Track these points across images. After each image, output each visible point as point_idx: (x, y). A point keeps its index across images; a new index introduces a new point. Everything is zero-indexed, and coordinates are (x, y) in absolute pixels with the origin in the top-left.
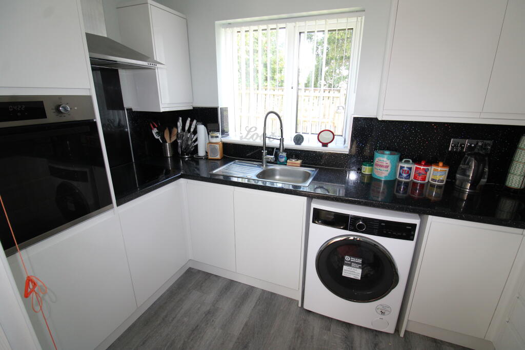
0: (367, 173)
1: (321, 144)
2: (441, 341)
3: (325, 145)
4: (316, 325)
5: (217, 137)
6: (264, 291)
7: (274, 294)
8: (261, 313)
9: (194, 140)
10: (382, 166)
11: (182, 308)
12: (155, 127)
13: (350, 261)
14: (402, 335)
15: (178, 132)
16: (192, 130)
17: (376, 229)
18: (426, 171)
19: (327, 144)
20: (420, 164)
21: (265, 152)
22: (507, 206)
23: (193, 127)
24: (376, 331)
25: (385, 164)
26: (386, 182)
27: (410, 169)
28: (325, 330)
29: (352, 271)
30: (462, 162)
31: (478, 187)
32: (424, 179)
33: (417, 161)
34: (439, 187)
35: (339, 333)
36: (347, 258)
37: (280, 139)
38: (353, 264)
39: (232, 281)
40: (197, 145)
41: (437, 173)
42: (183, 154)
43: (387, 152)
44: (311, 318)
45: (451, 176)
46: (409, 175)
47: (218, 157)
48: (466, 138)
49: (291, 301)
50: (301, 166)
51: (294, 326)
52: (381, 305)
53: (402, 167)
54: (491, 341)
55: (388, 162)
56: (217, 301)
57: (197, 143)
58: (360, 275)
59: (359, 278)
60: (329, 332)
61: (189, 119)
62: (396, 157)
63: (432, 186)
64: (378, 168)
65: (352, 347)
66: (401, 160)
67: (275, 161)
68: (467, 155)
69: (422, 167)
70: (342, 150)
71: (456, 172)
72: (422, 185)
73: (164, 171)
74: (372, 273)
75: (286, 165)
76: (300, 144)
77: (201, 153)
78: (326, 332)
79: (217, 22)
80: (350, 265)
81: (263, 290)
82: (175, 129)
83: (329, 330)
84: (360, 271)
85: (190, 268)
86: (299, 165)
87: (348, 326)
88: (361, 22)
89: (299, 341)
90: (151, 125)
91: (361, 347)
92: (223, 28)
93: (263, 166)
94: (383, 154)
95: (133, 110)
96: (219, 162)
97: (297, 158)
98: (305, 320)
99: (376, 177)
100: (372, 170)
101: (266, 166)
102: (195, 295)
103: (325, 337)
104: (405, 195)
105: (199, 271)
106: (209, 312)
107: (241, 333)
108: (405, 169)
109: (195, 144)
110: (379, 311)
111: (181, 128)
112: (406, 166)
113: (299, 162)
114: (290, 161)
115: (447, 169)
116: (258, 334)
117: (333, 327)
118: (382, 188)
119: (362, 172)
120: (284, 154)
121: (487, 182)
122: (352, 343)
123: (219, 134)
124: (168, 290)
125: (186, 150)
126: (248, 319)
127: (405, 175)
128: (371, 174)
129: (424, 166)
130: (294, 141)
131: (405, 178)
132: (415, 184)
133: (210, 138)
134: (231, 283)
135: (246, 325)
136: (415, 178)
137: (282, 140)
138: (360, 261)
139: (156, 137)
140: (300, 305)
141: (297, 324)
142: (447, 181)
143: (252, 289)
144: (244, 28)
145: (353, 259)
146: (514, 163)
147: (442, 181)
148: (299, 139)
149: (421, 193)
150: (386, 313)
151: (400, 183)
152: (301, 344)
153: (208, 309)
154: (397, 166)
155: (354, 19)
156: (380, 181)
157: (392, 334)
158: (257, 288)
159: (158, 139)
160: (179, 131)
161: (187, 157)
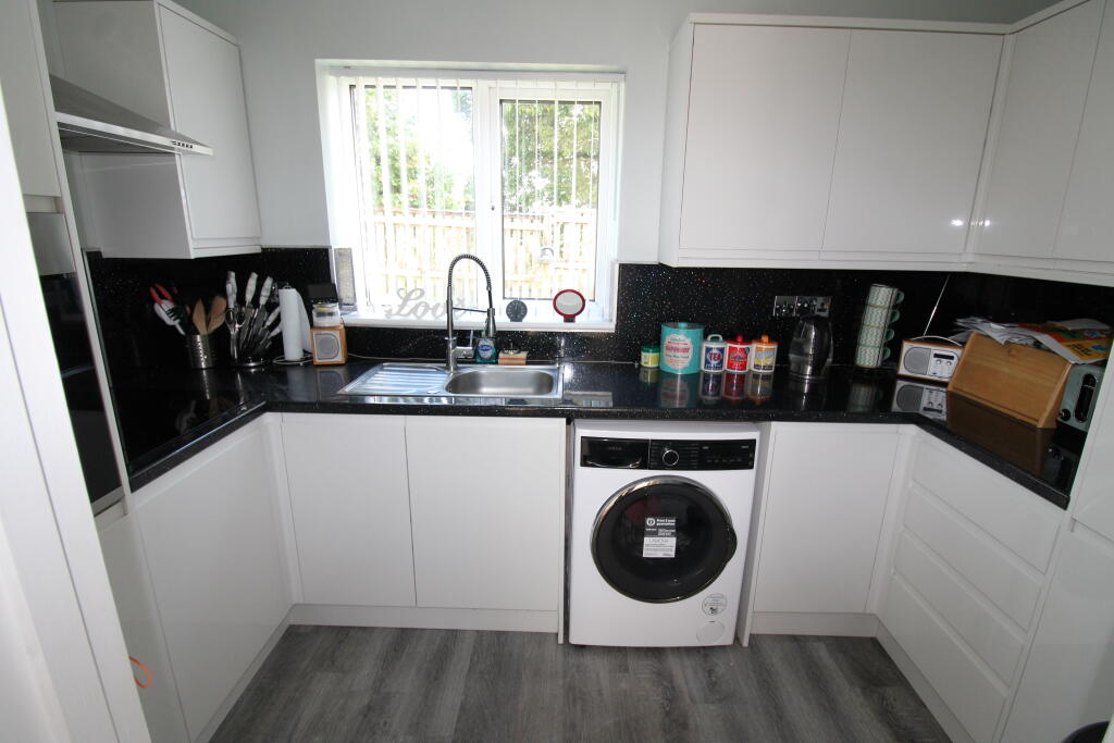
0: (650, 365)
1: (562, 318)
2: (804, 636)
3: (569, 318)
4: (600, 668)
5: (331, 314)
6: (480, 633)
7: (504, 632)
8: (487, 677)
9: (268, 323)
10: (677, 350)
11: (299, 719)
12: (163, 297)
13: (655, 526)
14: (745, 643)
15: (227, 308)
16: (263, 301)
17: (694, 458)
18: (746, 352)
19: (574, 316)
20: (736, 342)
21: (451, 339)
22: (862, 395)
23: (265, 294)
24: (704, 647)
25: (682, 346)
26: (684, 377)
27: (722, 350)
28: (620, 672)
29: (660, 545)
30: (795, 334)
31: (824, 369)
32: (743, 366)
33: (729, 337)
34: (765, 377)
35: (643, 669)
36: (650, 521)
37: (488, 311)
38: (660, 530)
39: (404, 630)
40: (280, 334)
41: (761, 355)
42: (244, 357)
43: (683, 325)
44: (588, 659)
45: (782, 358)
46: (721, 362)
47: (340, 358)
48: (794, 294)
49: (540, 638)
50: (527, 363)
51: (561, 682)
52: (711, 597)
53: (708, 350)
54: (875, 612)
55: (688, 341)
56: (383, 680)
57: (277, 331)
58: (674, 549)
59: (672, 554)
60: (627, 675)
61: (254, 276)
62: (699, 332)
63: (756, 376)
64: (672, 353)
65: (673, 688)
66: (705, 337)
67: (474, 357)
68: (803, 320)
69: (739, 346)
70: (601, 327)
71: (788, 352)
72: (742, 378)
73: (194, 403)
74: (687, 543)
75: (496, 363)
76: (520, 320)
77: (293, 352)
78: (621, 675)
79: (318, 61)
80: (655, 534)
81: (478, 631)
82: (219, 303)
83: (627, 670)
84: (672, 541)
85: (291, 627)
86: (524, 362)
87: (657, 652)
88: (619, 92)
89: (578, 707)
90: (153, 292)
91: (687, 683)
92: (331, 74)
93: (448, 368)
94: (676, 327)
95: (104, 256)
96: (340, 371)
97: (518, 348)
98: (578, 667)
99: (669, 371)
100: (660, 360)
101: (456, 369)
102: (323, 684)
103: (623, 685)
104: (717, 398)
105: (317, 629)
106: (370, 708)
107: (456, 730)
108: (714, 351)
109: (274, 333)
110: (708, 609)
111: (235, 296)
112: (714, 345)
113: (523, 355)
114: (506, 356)
115: (774, 347)
116: (493, 719)
117: (632, 662)
118: (678, 389)
119: (643, 363)
120: (490, 343)
121: (833, 362)
122: (671, 682)
123: (335, 308)
124: (248, 690)
125: (250, 348)
126: (463, 697)
127: (714, 363)
128: (658, 367)
129: (743, 343)
130: (509, 315)
131: (716, 368)
132: (730, 376)
133: (315, 319)
134: (403, 637)
135: (463, 708)
136: (730, 366)
137: (490, 312)
138: (671, 522)
139: (169, 321)
140: (561, 641)
141: (565, 677)
142: (776, 368)
143: (453, 635)
144: (383, 81)
145: (661, 522)
146: (865, 328)
147: (770, 367)
148: (517, 311)
149: (741, 391)
150: (720, 608)
151: (707, 376)
152: (583, 711)
153: (366, 702)
154: (700, 348)
155: (607, 86)
156: (675, 376)
157: (729, 646)
158: (464, 631)
159: (174, 327)
160: (232, 306)
161: (252, 364)
